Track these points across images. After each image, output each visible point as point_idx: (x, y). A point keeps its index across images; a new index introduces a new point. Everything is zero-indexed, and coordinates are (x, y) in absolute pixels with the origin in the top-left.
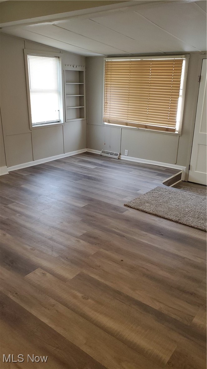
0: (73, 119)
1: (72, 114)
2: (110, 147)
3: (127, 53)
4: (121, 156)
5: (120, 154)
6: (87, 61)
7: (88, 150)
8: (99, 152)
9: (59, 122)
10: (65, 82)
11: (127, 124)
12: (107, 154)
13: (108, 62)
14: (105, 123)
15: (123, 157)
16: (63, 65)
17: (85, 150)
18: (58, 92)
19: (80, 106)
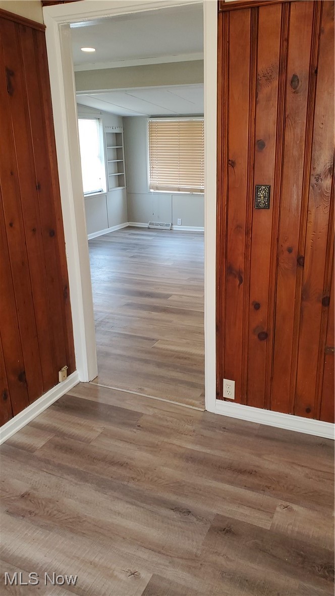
0: (113, 188)
1: (113, 182)
2: (158, 217)
3: (175, 113)
4: (173, 226)
5: (172, 225)
6: (125, 121)
7: (130, 224)
8: (146, 225)
9: (100, 191)
10: (107, 145)
11: (179, 190)
12: (156, 225)
13: (151, 122)
14: (152, 191)
15: (175, 228)
16: (104, 127)
17: (128, 224)
18: (100, 157)
19: (118, 173)
